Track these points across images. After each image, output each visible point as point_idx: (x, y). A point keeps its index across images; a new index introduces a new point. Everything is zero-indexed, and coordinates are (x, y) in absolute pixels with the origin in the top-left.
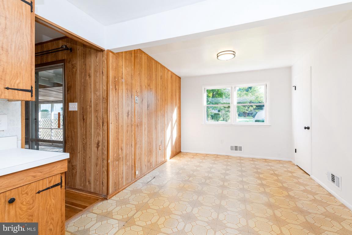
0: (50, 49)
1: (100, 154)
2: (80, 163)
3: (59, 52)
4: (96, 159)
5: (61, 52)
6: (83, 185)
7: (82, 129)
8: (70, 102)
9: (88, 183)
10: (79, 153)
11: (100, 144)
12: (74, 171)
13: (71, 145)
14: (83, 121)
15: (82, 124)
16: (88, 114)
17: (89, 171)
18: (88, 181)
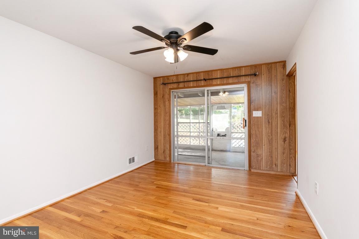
0: (231, 76)
1: (287, 146)
2: (266, 152)
3: (242, 77)
4: (283, 149)
5: (243, 77)
6: (269, 167)
7: (268, 129)
8: (254, 111)
9: (274, 166)
10: (264, 145)
11: (287, 139)
12: (259, 158)
13: (256, 141)
14: (268, 123)
15: (267, 126)
16: (273, 119)
17: (276, 158)
18: (274, 164)
